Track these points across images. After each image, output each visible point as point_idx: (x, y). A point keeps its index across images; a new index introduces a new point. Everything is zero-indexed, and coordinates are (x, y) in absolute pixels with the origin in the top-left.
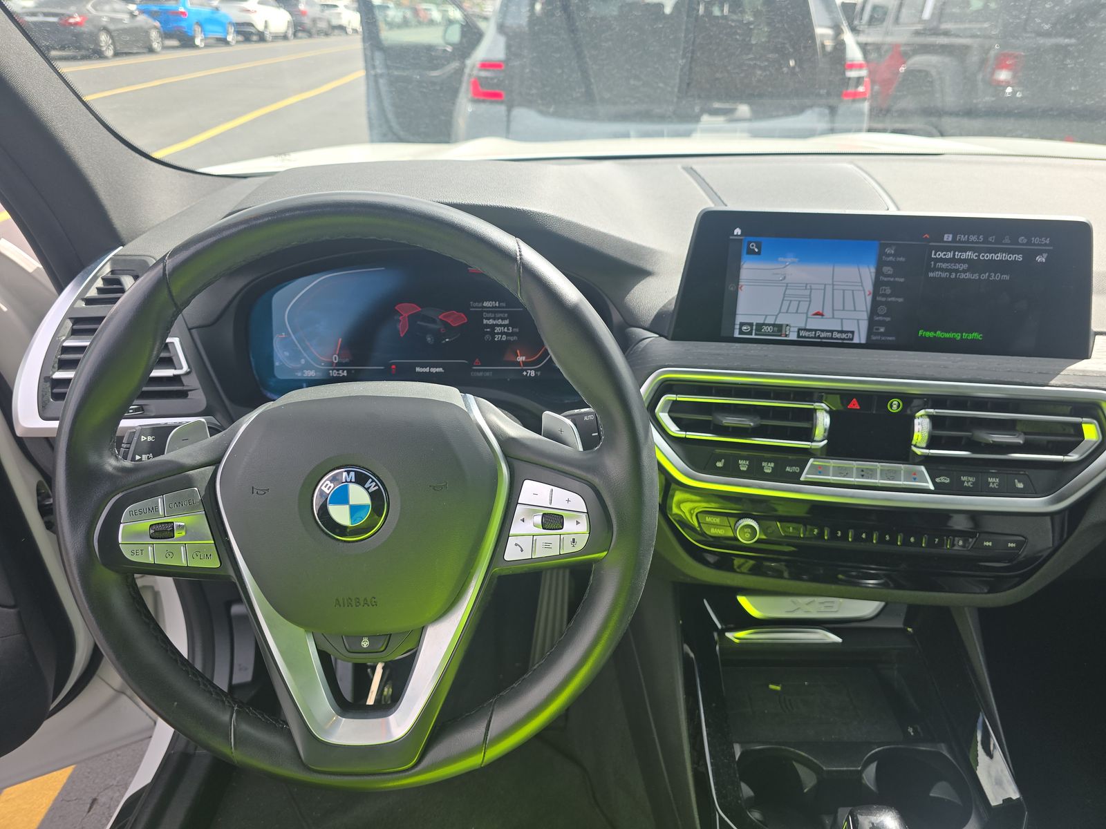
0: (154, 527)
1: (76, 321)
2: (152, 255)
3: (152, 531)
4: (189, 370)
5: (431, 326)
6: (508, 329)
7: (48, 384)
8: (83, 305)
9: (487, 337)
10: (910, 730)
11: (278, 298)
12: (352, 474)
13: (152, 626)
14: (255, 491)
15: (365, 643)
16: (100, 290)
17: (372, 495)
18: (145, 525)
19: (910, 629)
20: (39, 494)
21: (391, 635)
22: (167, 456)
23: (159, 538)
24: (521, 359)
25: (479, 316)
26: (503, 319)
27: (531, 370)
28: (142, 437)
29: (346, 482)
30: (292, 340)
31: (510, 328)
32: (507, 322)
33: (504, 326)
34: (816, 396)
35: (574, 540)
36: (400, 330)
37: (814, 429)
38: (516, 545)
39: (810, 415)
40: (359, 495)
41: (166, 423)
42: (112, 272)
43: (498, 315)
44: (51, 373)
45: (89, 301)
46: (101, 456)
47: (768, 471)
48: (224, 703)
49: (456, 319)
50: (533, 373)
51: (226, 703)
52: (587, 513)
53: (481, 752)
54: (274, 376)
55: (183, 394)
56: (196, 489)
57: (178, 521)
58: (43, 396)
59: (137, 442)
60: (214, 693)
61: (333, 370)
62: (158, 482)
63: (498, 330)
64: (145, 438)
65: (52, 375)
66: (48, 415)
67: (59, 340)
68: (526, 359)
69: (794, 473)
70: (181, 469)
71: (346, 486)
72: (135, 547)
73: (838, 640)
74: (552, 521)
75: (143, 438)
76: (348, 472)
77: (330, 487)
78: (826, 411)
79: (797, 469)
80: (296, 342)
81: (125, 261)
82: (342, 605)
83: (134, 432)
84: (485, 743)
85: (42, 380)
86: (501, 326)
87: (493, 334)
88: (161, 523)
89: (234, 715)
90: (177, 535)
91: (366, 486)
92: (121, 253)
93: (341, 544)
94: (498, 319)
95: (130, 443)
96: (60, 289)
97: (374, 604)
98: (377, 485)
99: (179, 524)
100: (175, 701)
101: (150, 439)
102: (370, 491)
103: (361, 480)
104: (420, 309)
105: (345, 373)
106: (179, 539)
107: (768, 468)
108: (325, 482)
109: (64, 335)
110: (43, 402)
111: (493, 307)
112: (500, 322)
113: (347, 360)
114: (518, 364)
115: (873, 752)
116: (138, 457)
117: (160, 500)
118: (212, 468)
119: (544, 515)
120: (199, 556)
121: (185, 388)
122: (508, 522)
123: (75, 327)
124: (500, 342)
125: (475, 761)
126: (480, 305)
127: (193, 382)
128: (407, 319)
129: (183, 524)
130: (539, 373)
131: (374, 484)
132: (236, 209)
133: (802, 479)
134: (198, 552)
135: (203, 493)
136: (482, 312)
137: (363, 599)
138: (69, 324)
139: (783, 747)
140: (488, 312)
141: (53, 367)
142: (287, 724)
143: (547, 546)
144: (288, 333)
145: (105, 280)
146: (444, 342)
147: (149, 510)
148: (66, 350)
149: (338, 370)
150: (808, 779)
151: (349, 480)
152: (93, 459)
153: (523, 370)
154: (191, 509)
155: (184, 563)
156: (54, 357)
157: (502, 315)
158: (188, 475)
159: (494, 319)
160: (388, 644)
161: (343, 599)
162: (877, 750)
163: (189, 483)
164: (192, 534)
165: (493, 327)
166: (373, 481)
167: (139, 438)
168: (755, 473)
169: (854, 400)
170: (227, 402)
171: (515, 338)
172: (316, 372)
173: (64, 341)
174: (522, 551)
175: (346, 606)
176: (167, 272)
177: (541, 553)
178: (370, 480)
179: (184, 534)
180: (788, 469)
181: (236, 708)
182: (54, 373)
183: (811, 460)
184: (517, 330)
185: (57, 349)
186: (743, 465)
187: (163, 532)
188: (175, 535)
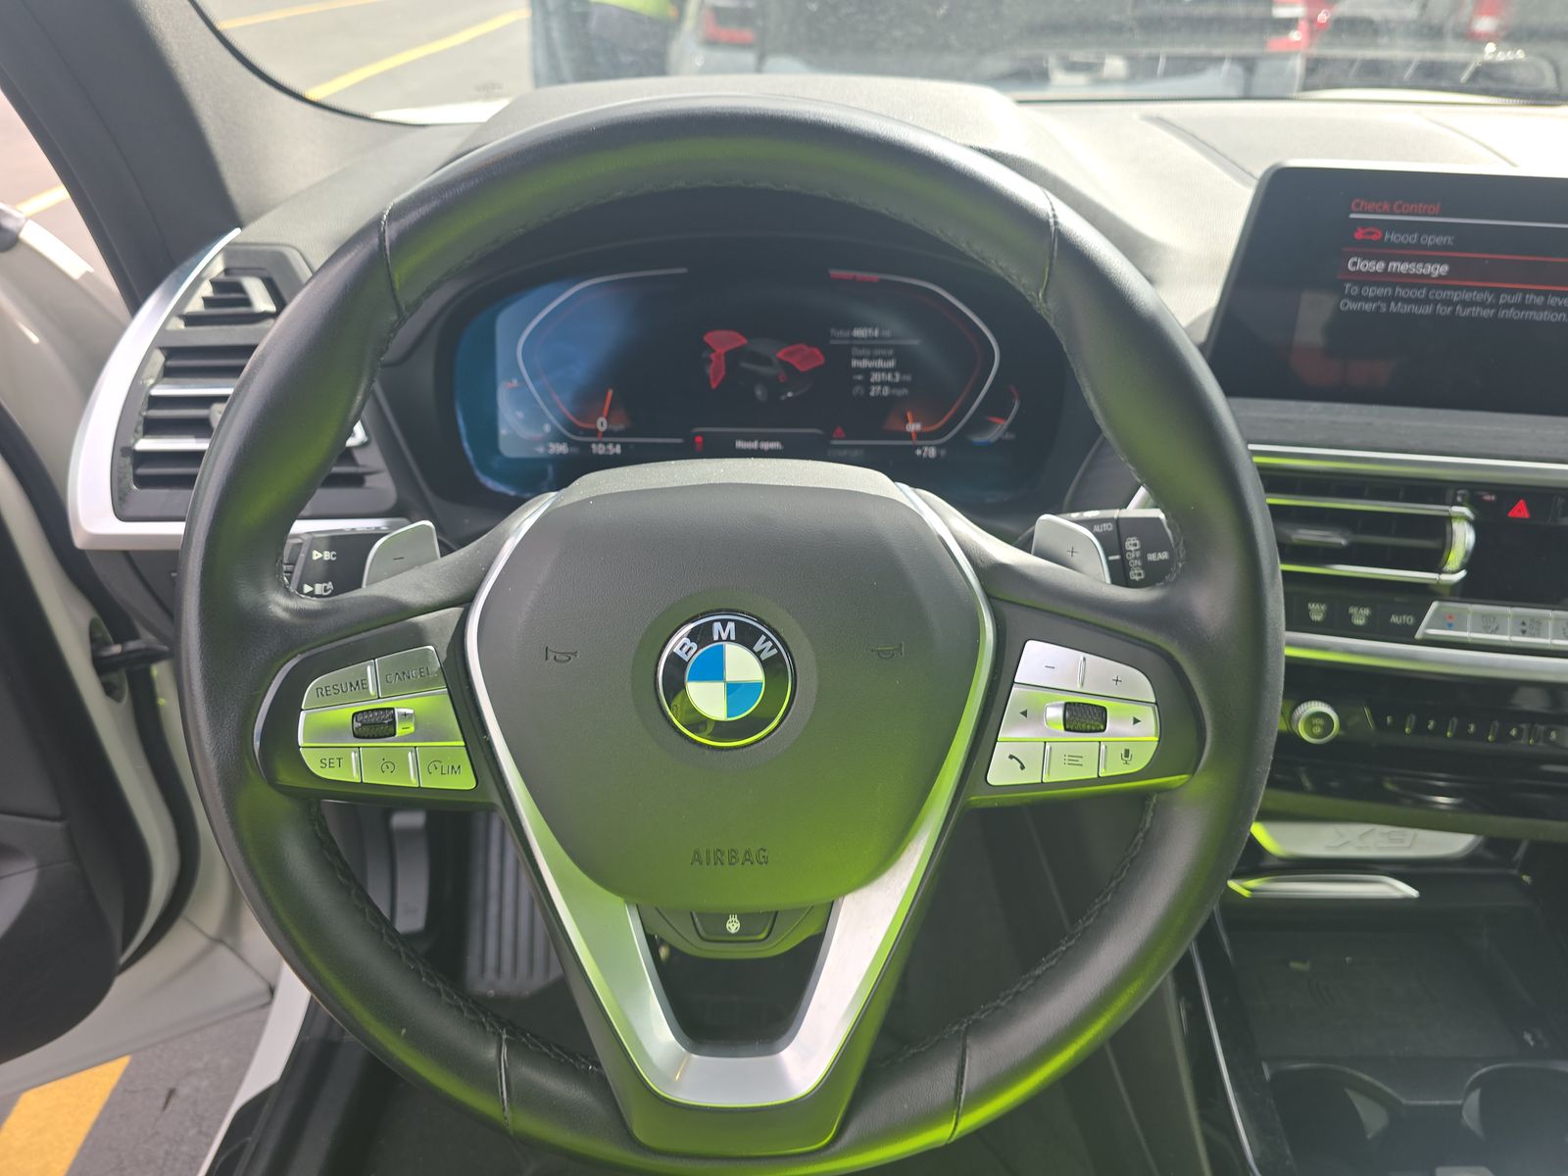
0: (360, 718)
1: (171, 352)
2: (293, 243)
3: (357, 725)
4: (366, 439)
5: (764, 370)
6: (894, 376)
7: (128, 460)
8: (181, 325)
9: (858, 390)
10: (1528, 1037)
11: (504, 321)
12: (731, 626)
13: (353, 892)
14: (551, 656)
15: (733, 926)
16: (207, 301)
17: (765, 665)
18: (343, 714)
19: (1526, 878)
20: (93, 640)
21: (777, 913)
22: (368, 590)
23: (368, 737)
24: (913, 427)
25: (844, 353)
26: (886, 358)
27: (930, 446)
28: (315, 552)
29: (720, 639)
30: (530, 391)
31: (897, 375)
32: (891, 364)
33: (887, 370)
34: (1450, 493)
35: (1127, 752)
36: (712, 377)
37: (1446, 553)
38: (1011, 757)
39: (1440, 528)
40: (742, 665)
41: (353, 529)
42: (227, 271)
43: (877, 352)
44: (132, 441)
45: (192, 320)
46: (260, 589)
47: (1359, 621)
48: (484, 1027)
49: (806, 358)
50: (932, 452)
51: (488, 1028)
52: (1156, 703)
53: (950, 1122)
54: (498, 452)
55: (356, 480)
56: (431, 648)
57: (402, 705)
58: (120, 480)
59: (306, 561)
60: (465, 1010)
61: (597, 443)
62: (364, 635)
63: (876, 377)
64: (320, 555)
65: (134, 444)
66: (130, 512)
67: (144, 385)
68: (923, 426)
69: (1405, 626)
70: (406, 611)
71: (721, 650)
72: (327, 754)
73: (1413, 893)
74: (1084, 717)
75: (316, 555)
76: (724, 623)
77: (690, 648)
78: (1467, 519)
79: (1409, 620)
80: (537, 396)
81: (247, 253)
82: (705, 862)
83: (300, 545)
84: (955, 1106)
85: (118, 453)
86: (881, 370)
87: (867, 384)
88: (373, 710)
89: (504, 1050)
90: (400, 731)
91: (757, 647)
92: (241, 240)
93: (707, 752)
94: (877, 358)
95: (293, 563)
96: (134, 304)
97: (762, 860)
98: (774, 646)
99: (403, 711)
100: (402, 1028)
101: (327, 556)
102: (764, 656)
103: (746, 637)
104: (745, 341)
105: (618, 450)
106: (405, 739)
107: (1360, 616)
108: (681, 638)
109: (151, 377)
110: (120, 491)
111: (869, 338)
112: (880, 363)
113: (621, 427)
114: (908, 436)
115: (1477, 1074)
116: (307, 588)
117: (369, 668)
118: (455, 612)
119: (1068, 706)
120: (439, 769)
121: (360, 470)
122: (994, 715)
123: (169, 363)
124: (879, 398)
125: (941, 1134)
126: (847, 334)
127: (372, 459)
128: (723, 358)
129: (411, 711)
130: (943, 452)
131: (770, 644)
132: (467, 148)
133: (1418, 635)
134: (435, 763)
135: (444, 656)
136: (850, 347)
137: (743, 852)
138: (159, 358)
139: (1332, 1066)
140: (860, 347)
141: (136, 431)
142: (598, 1064)
143: (1074, 760)
144: (522, 380)
145: (216, 284)
146: (783, 398)
147: (351, 685)
148: (155, 402)
149: (606, 444)
150: (1373, 1118)
151: (724, 636)
152: (246, 596)
153: (916, 447)
154: (424, 683)
155: (414, 783)
156: (137, 415)
157: (883, 352)
158: (415, 626)
159: (871, 358)
160: (771, 929)
161: (708, 852)
162: (1484, 1070)
163: (418, 638)
164: (427, 731)
165: (868, 372)
166: (768, 639)
167: (309, 555)
168: (1338, 625)
169: (1521, 501)
170: (428, 493)
171: (905, 391)
172: (569, 446)
173: (152, 386)
174: (1023, 767)
175: (712, 861)
176: (387, 244)
177: (1059, 773)
178: (763, 638)
179: (412, 729)
180: (1394, 619)
181: (505, 1036)
182: (136, 441)
183: (1435, 605)
184: (908, 378)
185: (142, 400)
186: (1317, 612)
187: (376, 726)
188: (398, 731)
